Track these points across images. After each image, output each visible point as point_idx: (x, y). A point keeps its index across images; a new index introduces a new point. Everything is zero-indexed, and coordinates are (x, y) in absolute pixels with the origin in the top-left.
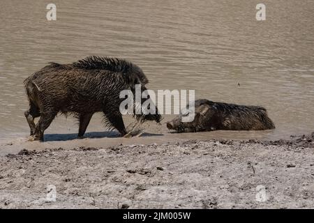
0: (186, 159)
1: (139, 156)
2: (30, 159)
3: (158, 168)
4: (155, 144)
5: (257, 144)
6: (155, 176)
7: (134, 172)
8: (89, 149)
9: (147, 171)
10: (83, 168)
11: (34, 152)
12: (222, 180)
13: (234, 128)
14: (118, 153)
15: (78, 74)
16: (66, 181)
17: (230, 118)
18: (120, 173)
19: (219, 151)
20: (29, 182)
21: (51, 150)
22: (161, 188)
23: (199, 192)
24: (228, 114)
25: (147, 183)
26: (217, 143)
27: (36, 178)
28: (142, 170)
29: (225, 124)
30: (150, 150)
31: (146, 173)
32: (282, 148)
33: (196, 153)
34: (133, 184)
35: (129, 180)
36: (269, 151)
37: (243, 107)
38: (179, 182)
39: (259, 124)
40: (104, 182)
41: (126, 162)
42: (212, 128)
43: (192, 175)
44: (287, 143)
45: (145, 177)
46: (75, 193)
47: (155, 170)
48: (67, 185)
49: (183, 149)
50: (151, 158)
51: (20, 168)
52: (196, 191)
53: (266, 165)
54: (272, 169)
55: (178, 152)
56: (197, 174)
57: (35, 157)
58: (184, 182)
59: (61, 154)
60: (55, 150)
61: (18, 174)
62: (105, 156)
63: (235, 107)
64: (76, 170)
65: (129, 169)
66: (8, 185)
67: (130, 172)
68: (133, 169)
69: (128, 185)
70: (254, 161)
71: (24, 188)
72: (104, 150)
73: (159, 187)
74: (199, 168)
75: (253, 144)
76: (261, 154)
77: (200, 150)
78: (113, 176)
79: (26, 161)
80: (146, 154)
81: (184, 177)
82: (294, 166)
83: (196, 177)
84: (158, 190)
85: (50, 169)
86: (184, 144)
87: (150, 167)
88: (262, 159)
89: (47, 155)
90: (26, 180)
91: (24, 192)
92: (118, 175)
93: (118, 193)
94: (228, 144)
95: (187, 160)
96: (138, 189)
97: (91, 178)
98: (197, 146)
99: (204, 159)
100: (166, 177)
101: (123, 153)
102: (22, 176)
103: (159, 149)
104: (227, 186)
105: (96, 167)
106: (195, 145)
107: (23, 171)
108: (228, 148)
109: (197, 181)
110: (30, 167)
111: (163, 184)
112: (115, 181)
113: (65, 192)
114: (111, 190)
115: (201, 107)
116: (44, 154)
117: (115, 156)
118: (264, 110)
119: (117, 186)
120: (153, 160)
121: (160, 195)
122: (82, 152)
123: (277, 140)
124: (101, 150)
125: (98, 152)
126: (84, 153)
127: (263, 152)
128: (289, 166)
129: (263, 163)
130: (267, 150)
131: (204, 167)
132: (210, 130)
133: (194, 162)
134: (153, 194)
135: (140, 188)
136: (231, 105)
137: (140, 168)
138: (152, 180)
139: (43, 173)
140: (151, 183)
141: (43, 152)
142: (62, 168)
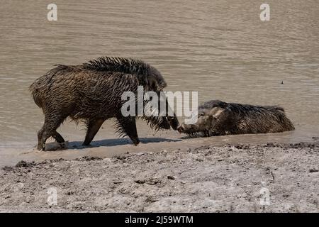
0: (199, 166)
1: (148, 165)
2: (29, 171)
3: (169, 178)
4: (165, 151)
5: (276, 148)
6: (166, 186)
7: (142, 183)
8: (93, 159)
9: (157, 180)
10: (87, 180)
11: (33, 164)
12: (239, 189)
13: (250, 132)
14: (124, 162)
15: (88, 76)
16: (69, 194)
17: (246, 120)
18: (127, 184)
19: (235, 157)
20: (28, 196)
21: (51, 161)
22: (173, 199)
23: (214, 202)
24: (243, 115)
25: (157, 194)
26: (233, 148)
27: (36, 192)
28: (151, 180)
29: (241, 127)
30: (160, 157)
31: (156, 183)
32: (304, 151)
33: (210, 159)
34: (142, 195)
35: (137, 192)
36: (290, 154)
37: (259, 107)
38: (192, 191)
39: (278, 126)
40: (111, 194)
41: (134, 172)
42: (227, 132)
43: (206, 184)
44: (309, 146)
45: (155, 187)
46: (79, 207)
47: (165, 180)
48: (70, 198)
49: (196, 156)
50: (160, 166)
51: (18, 182)
52: (211, 201)
53: (287, 170)
54: (293, 174)
55: (190, 160)
56: (211, 182)
57: (34, 169)
58: (197, 192)
59: (62, 165)
60: (56, 161)
61: (16, 188)
62: (111, 166)
63: (251, 108)
64: (79, 182)
65: (137, 179)
66: (5, 201)
67: (138, 182)
68: (141, 179)
69: (136, 197)
70: (273, 166)
71: (24, 203)
72: (108, 160)
73: (170, 198)
74: (214, 175)
75: (271, 148)
76: (281, 159)
77: (214, 156)
78: (121, 187)
79: (24, 174)
80: (156, 162)
81: (197, 186)
82: (317, 171)
83: (211, 186)
84: (169, 202)
85: (51, 181)
86: (197, 150)
87: (160, 176)
88: (282, 164)
89: (47, 167)
90: (25, 194)
91: (23, 208)
92: (125, 186)
93: (126, 205)
94: (245, 149)
95: (200, 168)
96: (148, 200)
97: (96, 190)
98: (210, 153)
99: (218, 166)
100: (177, 187)
101: (130, 161)
102: (21, 190)
103: (169, 157)
104: (245, 195)
105: (101, 179)
106: (208, 151)
107: (22, 185)
108: (245, 153)
109: (212, 190)
110: (29, 180)
111: (175, 195)
112: (122, 192)
113: (68, 206)
114: (118, 203)
115: (214, 109)
116: (44, 166)
117: (121, 166)
118: (282, 110)
119: (125, 198)
120: (163, 168)
121: (172, 207)
122: (85, 162)
123: (298, 142)
124: (105, 159)
125: (102, 161)
126: (87, 163)
127: (283, 156)
128: (311, 171)
129: (283, 168)
130: (287, 155)
131: (218, 175)
132: (224, 134)
133: (208, 169)
134: (164, 206)
135: (150, 200)
136: (246, 105)
137: (149, 177)
138: (163, 191)
139: (43, 186)
140: (162, 193)
141: (43, 163)
142: (64, 180)
